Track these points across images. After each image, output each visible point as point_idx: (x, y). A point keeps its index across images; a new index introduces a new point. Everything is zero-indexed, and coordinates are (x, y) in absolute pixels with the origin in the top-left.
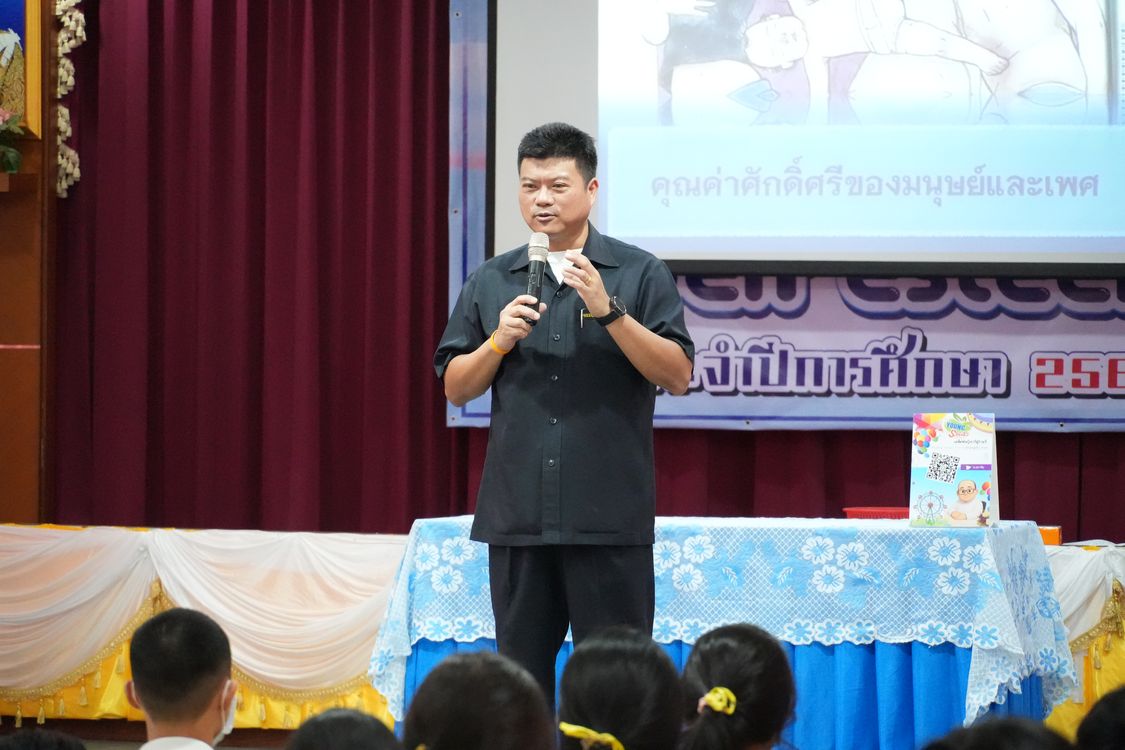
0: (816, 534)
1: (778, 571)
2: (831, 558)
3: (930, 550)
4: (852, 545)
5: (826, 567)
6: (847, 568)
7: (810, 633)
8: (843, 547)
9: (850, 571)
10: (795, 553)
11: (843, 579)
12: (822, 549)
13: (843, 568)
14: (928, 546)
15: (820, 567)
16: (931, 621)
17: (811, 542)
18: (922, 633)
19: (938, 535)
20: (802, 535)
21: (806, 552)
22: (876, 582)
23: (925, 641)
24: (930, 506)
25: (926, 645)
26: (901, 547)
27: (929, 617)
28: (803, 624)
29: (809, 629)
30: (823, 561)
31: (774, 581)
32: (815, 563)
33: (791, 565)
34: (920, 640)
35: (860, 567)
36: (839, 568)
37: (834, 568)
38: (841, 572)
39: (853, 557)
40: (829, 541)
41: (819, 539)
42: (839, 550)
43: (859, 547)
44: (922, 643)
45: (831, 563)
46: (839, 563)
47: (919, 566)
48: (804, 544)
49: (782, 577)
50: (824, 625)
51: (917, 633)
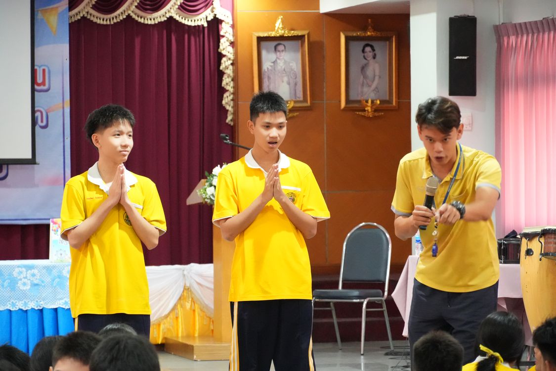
0: (18, 267)
1: (4, 282)
2: (25, 276)
3: (63, 271)
4: (33, 270)
5: (23, 280)
6: (31, 280)
7: (17, 305)
8: (29, 271)
9: (33, 281)
10: (10, 274)
11: (30, 284)
12: (21, 272)
13: (30, 279)
14: (63, 270)
15: (21, 280)
16: (65, 299)
17: (17, 270)
18: (62, 304)
19: (67, 266)
20: (13, 267)
21: (15, 274)
22: (43, 284)
23: (64, 307)
24: (61, 254)
25: (64, 309)
26: (52, 271)
27: (65, 298)
28: (14, 302)
29: (17, 304)
30: (22, 277)
31: (3, 286)
32: (19, 278)
33: (9, 279)
34: (61, 307)
35: (36, 279)
36: (28, 280)
37: (26, 280)
38: (29, 282)
39: (34, 275)
40: (24, 269)
41: (20, 268)
42: (28, 272)
43: (35, 271)
44: (62, 308)
45: (24, 278)
46: (28, 278)
47: (59, 278)
48: (14, 271)
49: (6, 284)
50: (23, 302)
51: (60, 304)
